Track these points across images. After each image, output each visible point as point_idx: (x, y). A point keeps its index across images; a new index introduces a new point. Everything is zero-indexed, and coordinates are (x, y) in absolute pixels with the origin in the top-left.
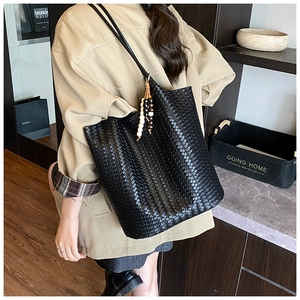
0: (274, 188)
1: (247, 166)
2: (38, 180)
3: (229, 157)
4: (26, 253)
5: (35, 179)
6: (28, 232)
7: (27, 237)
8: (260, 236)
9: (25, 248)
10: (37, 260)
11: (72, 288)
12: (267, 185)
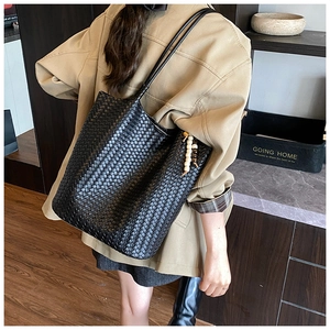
0: (307, 174)
1: (275, 155)
2: (22, 202)
3: (255, 149)
4: (36, 283)
5: (17, 202)
6: (30, 260)
7: (31, 266)
8: (310, 223)
9: (32, 278)
10: (51, 288)
11: (99, 311)
12: (298, 172)
